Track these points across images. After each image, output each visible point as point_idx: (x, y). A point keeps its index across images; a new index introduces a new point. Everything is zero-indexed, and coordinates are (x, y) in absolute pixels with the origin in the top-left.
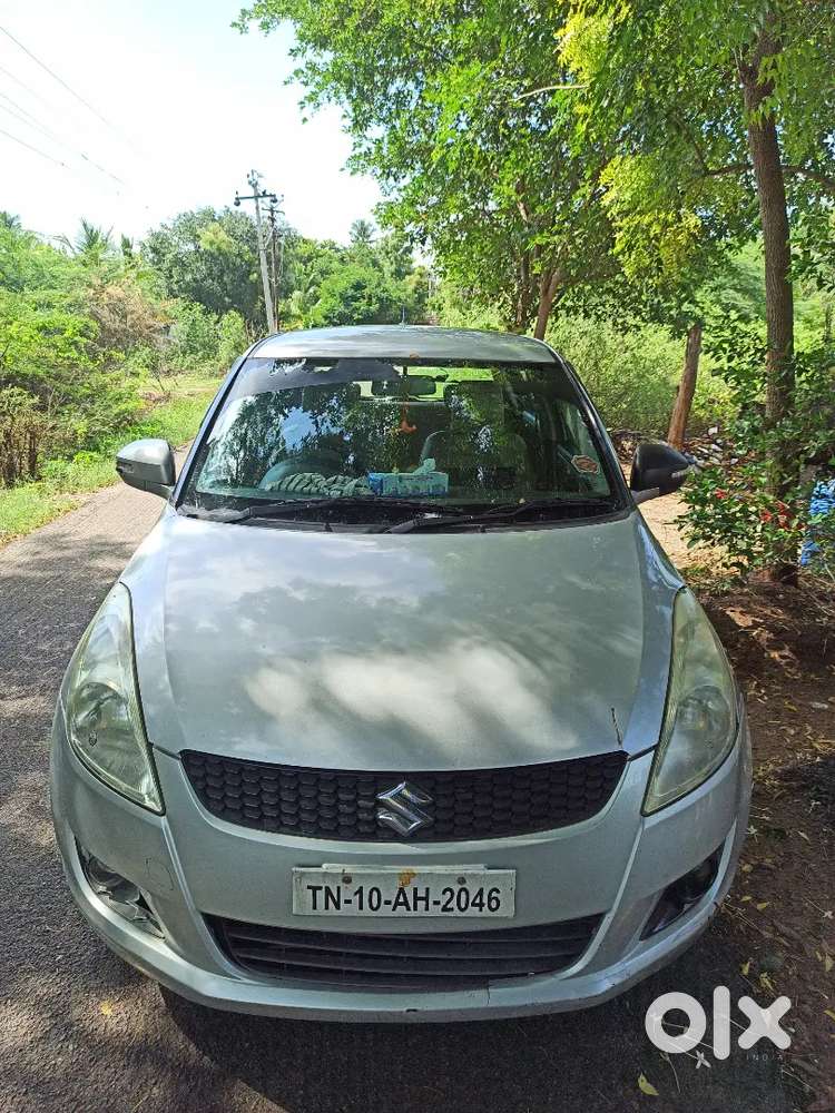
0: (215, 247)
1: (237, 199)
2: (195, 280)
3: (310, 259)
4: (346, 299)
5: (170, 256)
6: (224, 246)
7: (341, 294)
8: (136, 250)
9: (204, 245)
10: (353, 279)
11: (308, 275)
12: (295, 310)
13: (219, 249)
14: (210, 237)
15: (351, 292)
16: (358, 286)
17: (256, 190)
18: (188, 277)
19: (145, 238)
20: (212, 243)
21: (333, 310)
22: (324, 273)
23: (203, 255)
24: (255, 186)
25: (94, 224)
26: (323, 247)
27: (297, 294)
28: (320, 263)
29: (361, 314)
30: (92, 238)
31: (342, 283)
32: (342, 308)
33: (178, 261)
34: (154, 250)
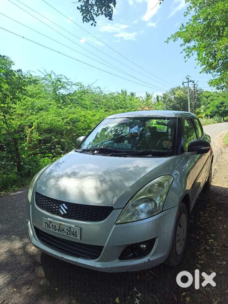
0: (179, 96)
1: (183, 83)
2: (173, 105)
3: (209, 97)
4: (217, 107)
5: (167, 99)
6: (182, 96)
7: (216, 106)
8: (160, 98)
9: (176, 96)
10: (220, 101)
11: (207, 101)
12: (202, 111)
13: (180, 96)
14: (178, 93)
15: (219, 105)
16: (222, 103)
17: (188, 80)
18: (172, 104)
19: (162, 95)
20: (178, 95)
21: (213, 110)
22: (212, 100)
23: (176, 98)
24: (188, 79)
25: (149, 93)
26: (213, 93)
27: (203, 106)
28: (211, 98)
29: (222, 111)
30: (148, 96)
31: (217, 103)
32: (216, 110)
33: (169, 100)
34: (164, 98)
